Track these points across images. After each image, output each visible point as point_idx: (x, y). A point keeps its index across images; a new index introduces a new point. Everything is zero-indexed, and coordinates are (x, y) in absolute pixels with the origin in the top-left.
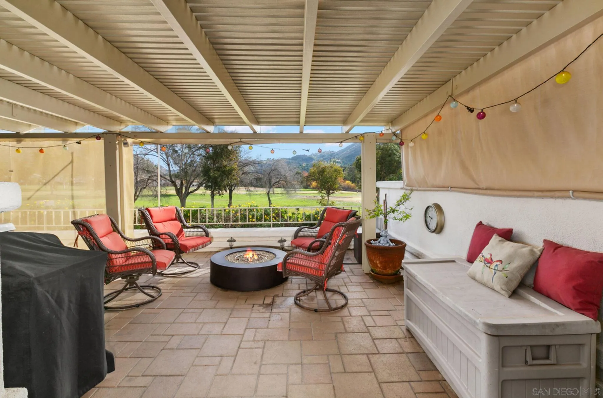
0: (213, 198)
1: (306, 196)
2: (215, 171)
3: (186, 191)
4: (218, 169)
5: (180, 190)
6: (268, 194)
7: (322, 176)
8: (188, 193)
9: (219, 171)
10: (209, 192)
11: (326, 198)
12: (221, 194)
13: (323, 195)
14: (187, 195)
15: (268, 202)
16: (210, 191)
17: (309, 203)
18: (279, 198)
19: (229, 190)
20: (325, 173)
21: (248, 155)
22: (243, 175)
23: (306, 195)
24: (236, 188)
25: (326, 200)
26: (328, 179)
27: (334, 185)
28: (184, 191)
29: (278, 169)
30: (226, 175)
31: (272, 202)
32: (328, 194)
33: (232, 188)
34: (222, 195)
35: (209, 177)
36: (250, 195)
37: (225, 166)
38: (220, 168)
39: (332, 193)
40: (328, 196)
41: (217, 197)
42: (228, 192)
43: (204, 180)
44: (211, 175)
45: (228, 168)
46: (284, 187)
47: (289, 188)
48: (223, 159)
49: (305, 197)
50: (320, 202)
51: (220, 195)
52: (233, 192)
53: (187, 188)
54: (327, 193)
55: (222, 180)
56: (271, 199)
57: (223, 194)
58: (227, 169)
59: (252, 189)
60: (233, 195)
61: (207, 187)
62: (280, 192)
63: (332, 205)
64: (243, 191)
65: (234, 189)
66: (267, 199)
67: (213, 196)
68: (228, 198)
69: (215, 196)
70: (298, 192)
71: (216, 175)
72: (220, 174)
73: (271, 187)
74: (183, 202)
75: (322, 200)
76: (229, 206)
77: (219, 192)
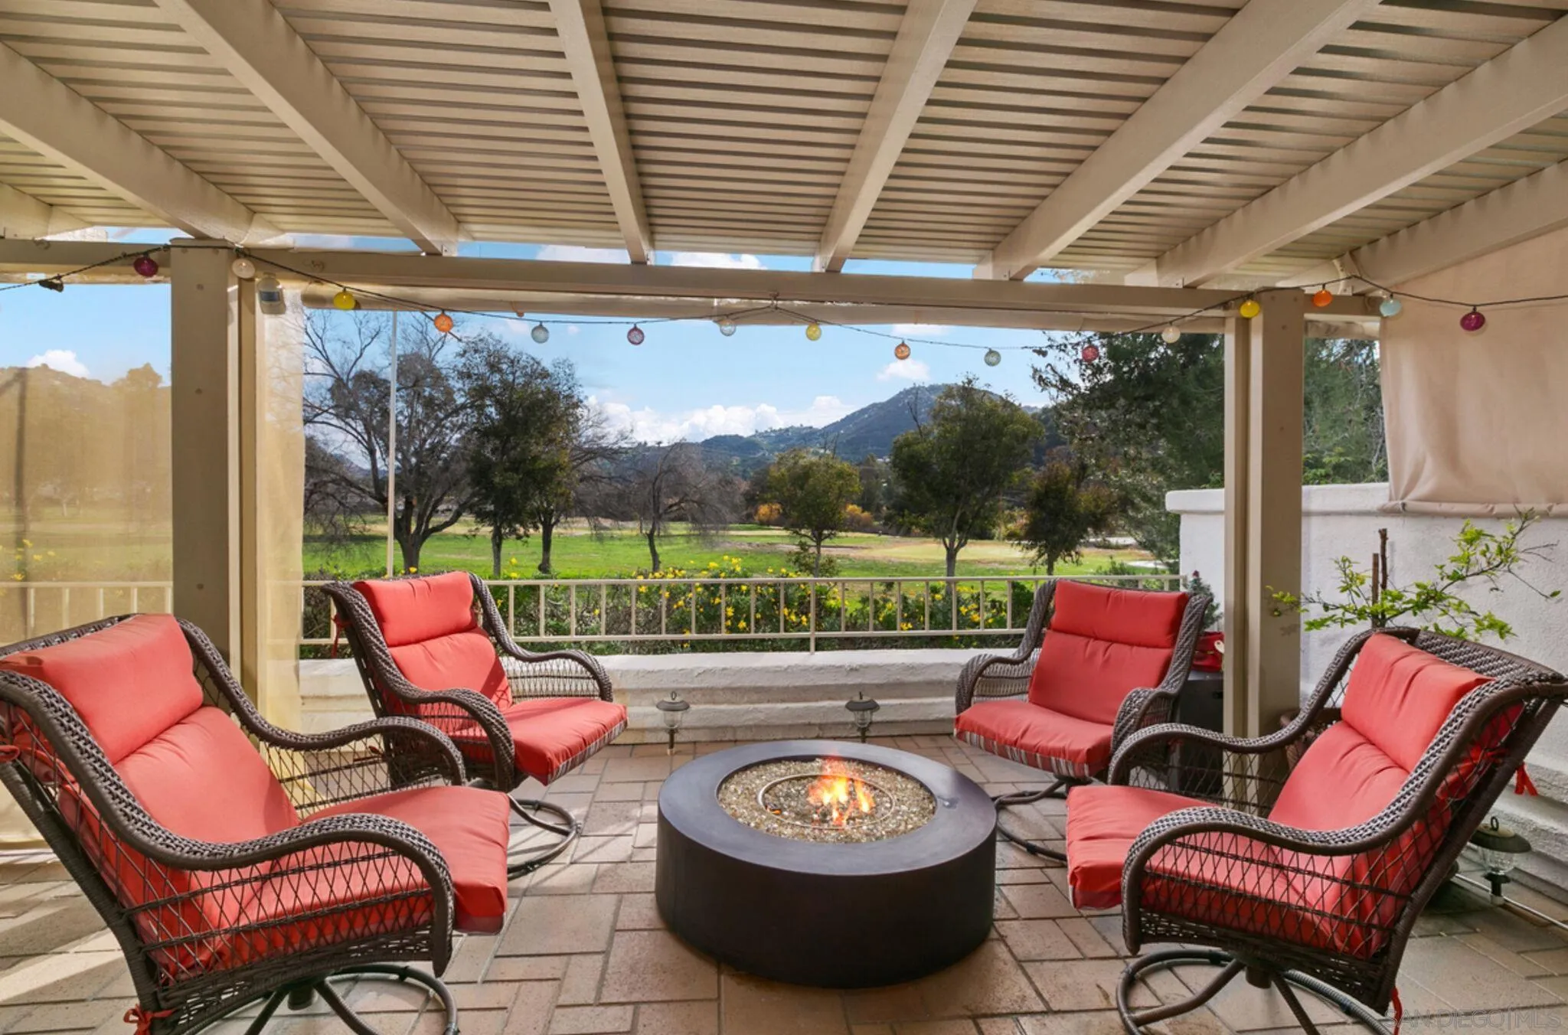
0: (497, 547)
1: (750, 544)
2: (506, 470)
3: (419, 526)
4: (515, 466)
5: (404, 525)
6: (651, 536)
7: (802, 488)
8: (425, 534)
9: (516, 470)
10: (487, 530)
11: (812, 550)
12: (521, 533)
13: (804, 540)
14: (424, 538)
15: (651, 562)
16: (491, 528)
18: (680, 546)
19: (544, 524)
20: (811, 481)
21: (597, 430)
22: (584, 484)
23: (750, 540)
24: (562, 519)
25: (813, 553)
26: (818, 497)
27: (834, 514)
28: (413, 528)
29: (680, 469)
30: (538, 484)
31: (661, 557)
32: (819, 539)
33: (551, 518)
34: (525, 539)
35: (489, 486)
36: (600, 539)
37: (535, 458)
38: (520, 463)
39: (828, 536)
40: (818, 546)
41: (509, 546)
42: (541, 529)
43: (476, 494)
44: (497, 480)
45: (541, 464)
46: (694, 520)
47: (710, 522)
48: (531, 437)
49: (747, 547)
50: (797, 561)
51: (519, 537)
52: (555, 530)
53: (424, 519)
54: (815, 536)
55: (527, 498)
56: (658, 550)
57: (528, 536)
58: (542, 466)
59: (607, 523)
60: (553, 542)
61: (482, 517)
62: (685, 532)
63: (828, 568)
64: (581, 528)
65: (555, 523)
66: (648, 550)
67: (498, 540)
68: (540, 550)
69: (504, 542)
70: (733, 533)
71: (509, 482)
72: (521, 480)
73: (659, 517)
74: (412, 556)
75: (802, 555)
76: (540, 568)
77: (515, 530)
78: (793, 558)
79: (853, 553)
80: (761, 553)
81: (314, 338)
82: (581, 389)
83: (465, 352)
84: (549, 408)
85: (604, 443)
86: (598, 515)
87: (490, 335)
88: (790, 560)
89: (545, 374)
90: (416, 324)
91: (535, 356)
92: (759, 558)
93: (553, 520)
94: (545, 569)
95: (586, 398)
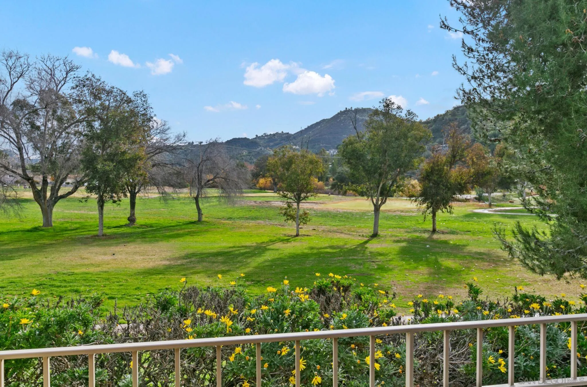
0: (101, 207)
1: (255, 202)
2: (105, 160)
3: (52, 195)
4: (111, 158)
5: (42, 194)
6: (196, 199)
7: (288, 170)
8: (56, 199)
9: (112, 161)
10: (94, 196)
11: (295, 205)
12: (116, 199)
13: (289, 201)
14: (55, 202)
15: (197, 214)
16: (97, 196)
17: (263, 214)
18: (214, 204)
19: (131, 192)
20: (294, 166)
21: (163, 135)
22: (155, 168)
23: (255, 199)
25: (295, 209)
26: (298, 176)
27: (307, 185)
28: (48, 194)
29: (214, 159)
30: (126, 168)
31: (203, 212)
32: (299, 200)
33: (135, 189)
34: (118, 202)
35: (95, 170)
36: (165, 200)
37: (124, 153)
38: (114, 156)
40: (298, 204)
41: (108, 206)
42: (129, 195)
43: (86, 175)
44: (99, 166)
45: (127, 156)
47: (232, 189)
48: (120, 140)
49: (254, 204)
50: (285, 214)
51: (114, 202)
53: (55, 190)
54: (296, 199)
55: (118, 177)
56: (201, 207)
57: (120, 201)
58: (128, 158)
59: (169, 190)
60: (137, 201)
61: (90, 189)
62: (216, 195)
63: (305, 217)
64: (153, 193)
65: (138, 192)
66: (195, 206)
67: (101, 203)
68: (129, 207)
69: (105, 204)
70: (245, 195)
71: (107, 168)
72: (115, 166)
73: (202, 187)
74: (47, 213)
75: (288, 210)
76: (129, 219)
77: (112, 197)
78: (283, 212)
79: (315, 207)
80: (263, 208)
82: (152, 110)
83: (77, 86)
84: (131, 122)
85: (168, 143)
86: (164, 185)
87: (93, 76)
88: (281, 213)
89: (129, 101)
90: (47, 69)
91: (121, 89)
92: (262, 210)
94: (132, 219)
95: (155, 115)
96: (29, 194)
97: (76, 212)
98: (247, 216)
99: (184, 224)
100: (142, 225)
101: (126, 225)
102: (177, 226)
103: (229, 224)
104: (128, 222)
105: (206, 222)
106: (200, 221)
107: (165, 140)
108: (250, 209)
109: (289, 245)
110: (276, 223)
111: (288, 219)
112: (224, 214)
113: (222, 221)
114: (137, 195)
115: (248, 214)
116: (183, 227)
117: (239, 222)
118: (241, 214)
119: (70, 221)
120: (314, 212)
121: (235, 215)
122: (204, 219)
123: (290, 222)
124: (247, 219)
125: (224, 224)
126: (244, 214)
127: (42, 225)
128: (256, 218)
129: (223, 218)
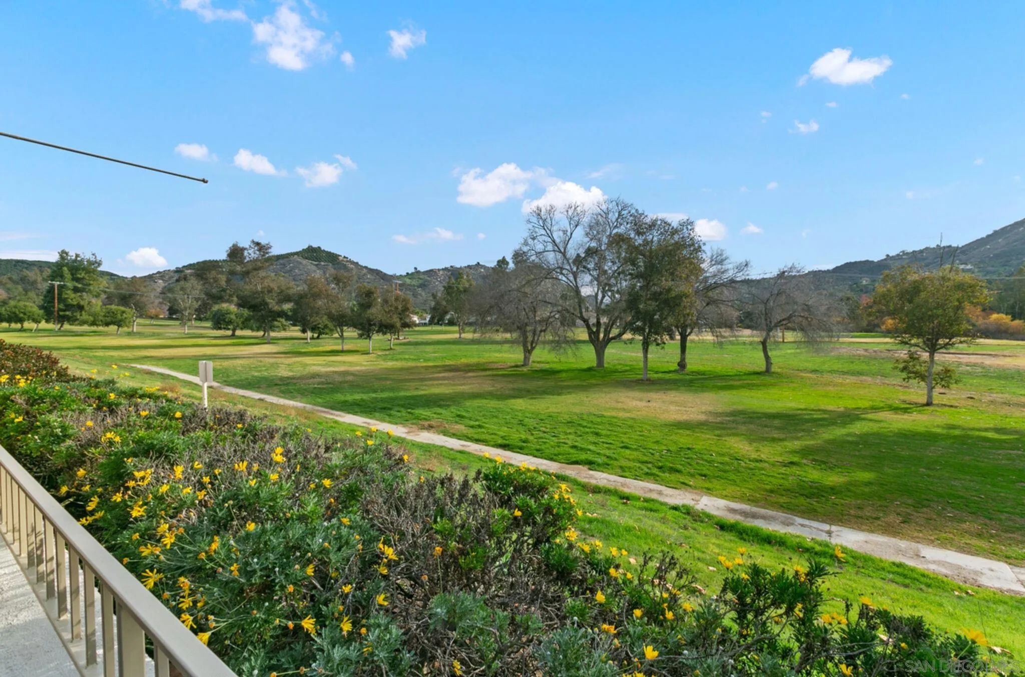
0: (646, 351)
1: (866, 350)
2: (649, 300)
3: (605, 336)
4: (655, 296)
5: (596, 335)
6: (764, 343)
7: (910, 302)
8: (608, 340)
9: (656, 300)
10: (639, 339)
11: (925, 356)
12: (659, 342)
14: (607, 344)
15: (765, 362)
16: (642, 338)
17: (873, 367)
19: (681, 334)
20: (923, 295)
21: (719, 267)
23: (865, 346)
24: (696, 330)
25: (925, 362)
26: (931, 310)
28: (602, 335)
29: (788, 292)
30: (671, 307)
31: (774, 361)
32: (933, 348)
33: (686, 330)
34: (663, 345)
35: (638, 312)
36: (721, 344)
37: (669, 290)
38: (658, 295)
39: (945, 346)
40: (932, 353)
41: (652, 348)
42: (678, 337)
44: (641, 307)
45: (673, 294)
46: (802, 330)
47: (816, 331)
48: (662, 277)
49: (862, 352)
50: (904, 369)
51: (658, 345)
53: (607, 332)
54: (928, 346)
55: (663, 317)
56: (770, 354)
57: (664, 343)
58: (673, 295)
59: (726, 332)
60: (688, 344)
61: (636, 330)
62: (794, 339)
63: (946, 377)
64: (706, 335)
65: (689, 334)
66: (762, 354)
67: (646, 345)
69: (650, 347)
70: (841, 340)
71: (650, 308)
72: (658, 306)
73: (772, 328)
74: (600, 354)
75: (911, 364)
76: (679, 364)
77: (656, 339)
78: (901, 366)
79: (988, 361)
80: (875, 359)
81: (548, 232)
84: (677, 254)
85: (725, 277)
86: (719, 327)
87: (637, 210)
88: (896, 368)
89: (674, 232)
90: (602, 213)
91: (666, 220)
92: (873, 363)
93: (689, 330)
94: (682, 365)
95: (704, 244)
96: (584, 335)
97: (633, 354)
98: (845, 370)
99: (745, 374)
100: (693, 372)
101: (675, 371)
102: (736, 375)
103: (810, 378)
104: (678, 368)
105: (777, 373)
106: (768, 371)
107: (723, 273)
108: (852, 359)
109: (906, 416)
110: (894, 382)
111: (909, 378)
112: (810, 366)
113: (801, 374)
114: (688, 338)
115: (846, 367)
116: (744, 377)
117: (827, 377)
118: (836, 367)
119: (623, 362)
120: (980, 370)
121: (826, 367)
122: (774, 369)
123: (913, 382)
124: (844, 373)
125: (802, 378)
126: (840, 366)
127: (595, 365)
128: (860, 373)
129: (805, 370)
